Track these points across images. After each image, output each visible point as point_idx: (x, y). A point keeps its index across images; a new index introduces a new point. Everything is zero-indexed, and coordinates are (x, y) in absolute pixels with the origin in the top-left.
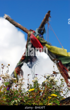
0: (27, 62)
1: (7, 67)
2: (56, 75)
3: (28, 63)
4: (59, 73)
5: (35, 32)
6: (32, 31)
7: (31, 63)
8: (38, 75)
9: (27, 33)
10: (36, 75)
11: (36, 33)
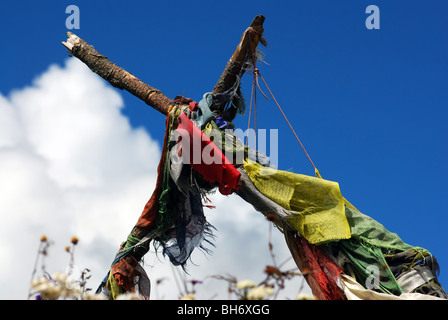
0: (162, 240)
1: (68, 250)
2: (280, 282)
3: (170, 243)
4: (293, 274)
5: (196, 108)
6: (186, 103)
7: (181, 244)
8: (201, 282)
9: (165, 112)
10: (194, 282)
11: (201, 113)
